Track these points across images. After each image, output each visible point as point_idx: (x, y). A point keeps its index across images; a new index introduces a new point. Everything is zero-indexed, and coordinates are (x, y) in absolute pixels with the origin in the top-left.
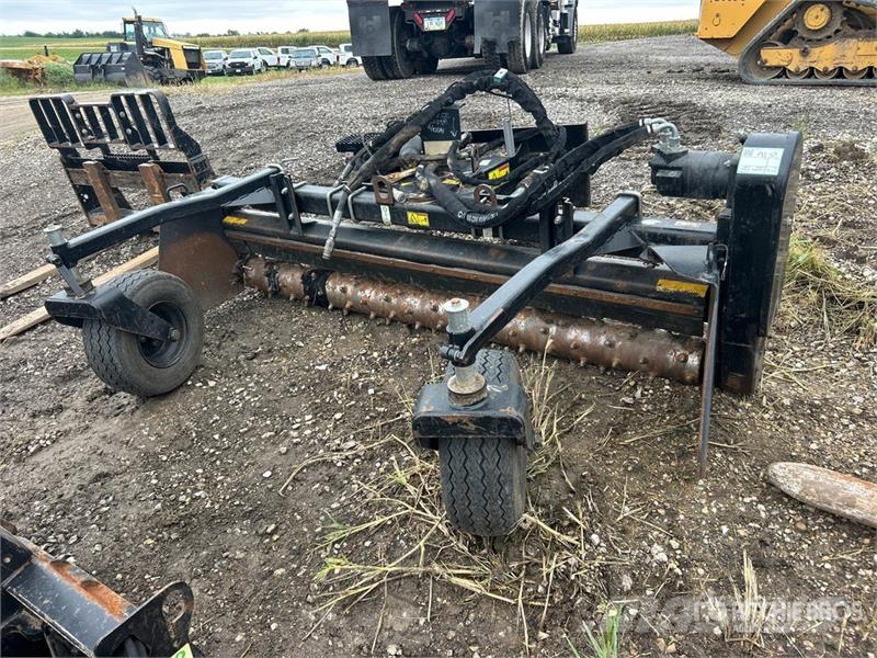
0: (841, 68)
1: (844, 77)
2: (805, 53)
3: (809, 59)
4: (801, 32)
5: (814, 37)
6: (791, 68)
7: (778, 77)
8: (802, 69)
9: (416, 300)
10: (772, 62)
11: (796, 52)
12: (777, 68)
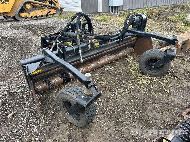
0: (37, 16)
1: (38, 18)
2: (29, 14)
3: (30, 15)
4: (26, 10)
5: (28, 10)
6: (28, 17)
7: (25, 19)
8: (30, 17)
9: (93, 64)
10: (23, 16)
11: (27, 13)
12: (25, 17)
